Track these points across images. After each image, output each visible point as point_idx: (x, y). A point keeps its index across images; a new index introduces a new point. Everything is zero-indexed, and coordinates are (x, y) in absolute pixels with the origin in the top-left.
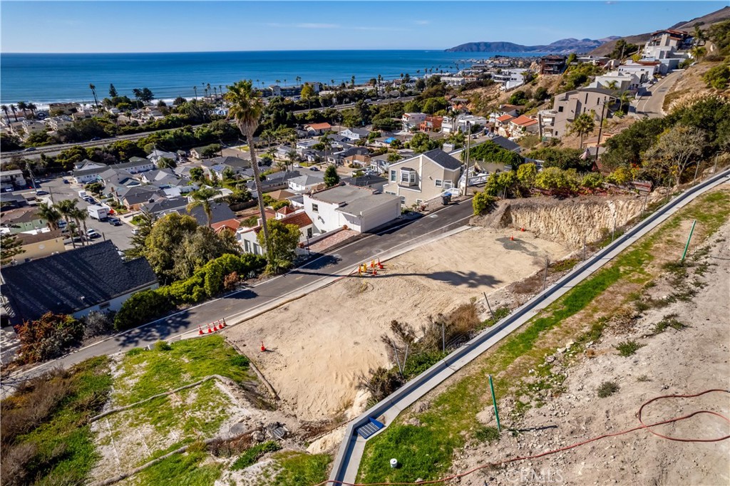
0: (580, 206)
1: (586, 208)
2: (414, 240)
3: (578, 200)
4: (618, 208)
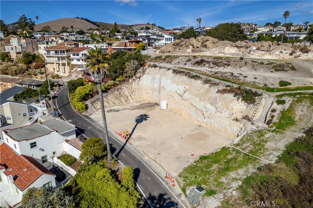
1: (117, 91)
2: (97, 126)
3: (113, 90)
4: (126, 88)
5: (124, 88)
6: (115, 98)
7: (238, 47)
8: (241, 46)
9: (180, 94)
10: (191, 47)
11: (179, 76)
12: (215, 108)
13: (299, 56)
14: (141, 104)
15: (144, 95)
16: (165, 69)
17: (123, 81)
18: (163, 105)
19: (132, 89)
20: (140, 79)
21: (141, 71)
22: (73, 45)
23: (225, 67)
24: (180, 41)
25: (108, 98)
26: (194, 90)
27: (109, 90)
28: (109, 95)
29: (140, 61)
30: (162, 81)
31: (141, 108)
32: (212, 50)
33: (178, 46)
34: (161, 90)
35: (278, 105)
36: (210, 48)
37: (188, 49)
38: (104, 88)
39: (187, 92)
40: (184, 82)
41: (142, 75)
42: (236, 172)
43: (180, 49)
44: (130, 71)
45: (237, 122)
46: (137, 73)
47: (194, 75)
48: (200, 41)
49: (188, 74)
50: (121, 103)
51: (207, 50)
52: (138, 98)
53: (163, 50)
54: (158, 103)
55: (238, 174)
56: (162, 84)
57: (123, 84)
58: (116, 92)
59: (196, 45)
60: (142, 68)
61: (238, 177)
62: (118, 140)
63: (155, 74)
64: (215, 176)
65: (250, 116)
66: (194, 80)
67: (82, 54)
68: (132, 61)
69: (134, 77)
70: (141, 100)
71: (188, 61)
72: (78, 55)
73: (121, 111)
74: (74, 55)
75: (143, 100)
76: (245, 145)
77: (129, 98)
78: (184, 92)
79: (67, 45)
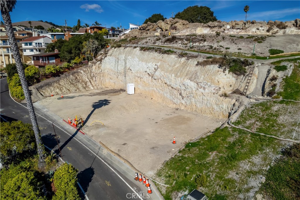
0: (70, 76)
1: (73, 76)
2: (39, 114)
3: (67, 74)
4: (84, 71)
5: (81, 71)
6: (69, 84)
7: (211, 27)
8: (213, 26)
9: (150, 74)
10: (159, 30)
11: (147, 52)
12: (196, 84)
13: (277, 32)
14: (103, 90)
15: (107, 81)
16: (131, 48)
17: (80, 64)
18: (131, 90)
19: (92, 74)
20: (101, 61)
21: (103, 53)
22: (27, 35)
23: (201, 43)
24: (147, 25)
25: (61, 83)
26: (168, 66)
27: (63, 74)
28: (61, 79)
29: (101, 41)
30: (127, 61)
31: (103, 94)
32: (183, 32)
33: (145, 30)
34: (127, 73)
35: (278, 72)
36: (180, 30)
37: (156, 32)
38: (54, 70)
39: (159, 69)
40: (154, 59)
41: (103, 57)
42: (249, 162)
43: (147, 33)
44: (89, 52)
45: (226, 98)
46: (98, 55)
47: (166, 50)
48: (168, 23)
49: (159, 50)
50: (77, 90)
51: (177, 32)
52: (100, 85)
53: (128, 35)
54: (124, 89)
55: (254, 164)
56: (128, 66)
57: (80, 68)
58: (71, 76)
59: (164, 28)
60: (103, 50)
61: (255, 169)
62: (65, 130)
63: (119, 54)
64: (217, 170)
65: (242, 90)
66: (167, 55)
67: (36, 43)
68: (91, 40)
69: (94, 60)
70: (104, 87)
71: (157, 40)
72: (31, 44)
73: (76, 97)
74: (26, 44)
75: (106, 87)
76: (248, 122)
77: (88, 84)
78: (154, 70)
79: (19, 34)
